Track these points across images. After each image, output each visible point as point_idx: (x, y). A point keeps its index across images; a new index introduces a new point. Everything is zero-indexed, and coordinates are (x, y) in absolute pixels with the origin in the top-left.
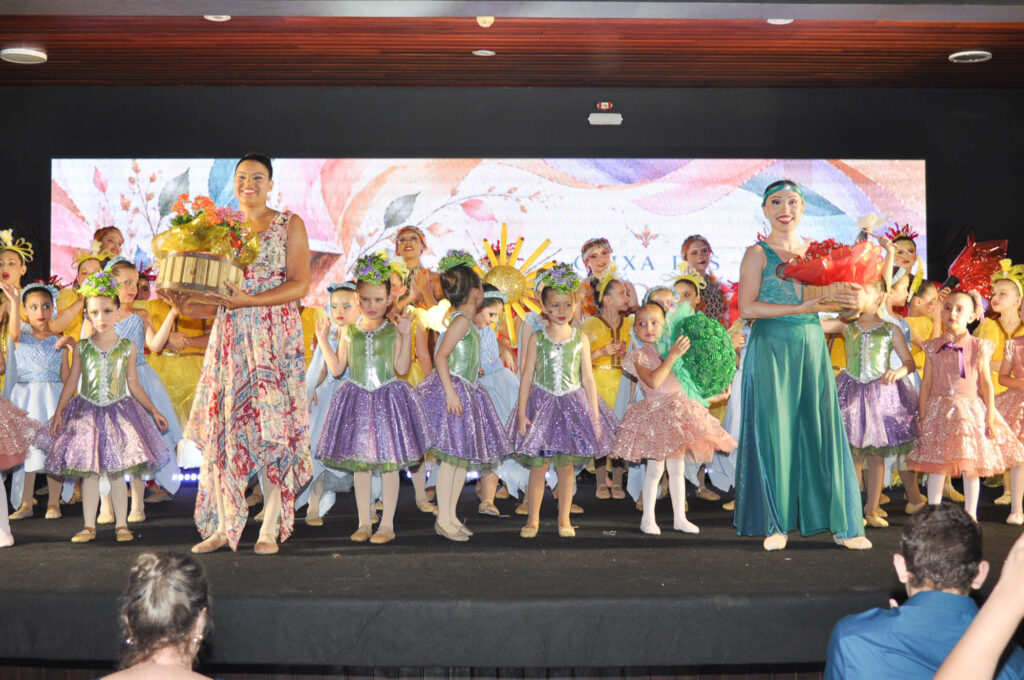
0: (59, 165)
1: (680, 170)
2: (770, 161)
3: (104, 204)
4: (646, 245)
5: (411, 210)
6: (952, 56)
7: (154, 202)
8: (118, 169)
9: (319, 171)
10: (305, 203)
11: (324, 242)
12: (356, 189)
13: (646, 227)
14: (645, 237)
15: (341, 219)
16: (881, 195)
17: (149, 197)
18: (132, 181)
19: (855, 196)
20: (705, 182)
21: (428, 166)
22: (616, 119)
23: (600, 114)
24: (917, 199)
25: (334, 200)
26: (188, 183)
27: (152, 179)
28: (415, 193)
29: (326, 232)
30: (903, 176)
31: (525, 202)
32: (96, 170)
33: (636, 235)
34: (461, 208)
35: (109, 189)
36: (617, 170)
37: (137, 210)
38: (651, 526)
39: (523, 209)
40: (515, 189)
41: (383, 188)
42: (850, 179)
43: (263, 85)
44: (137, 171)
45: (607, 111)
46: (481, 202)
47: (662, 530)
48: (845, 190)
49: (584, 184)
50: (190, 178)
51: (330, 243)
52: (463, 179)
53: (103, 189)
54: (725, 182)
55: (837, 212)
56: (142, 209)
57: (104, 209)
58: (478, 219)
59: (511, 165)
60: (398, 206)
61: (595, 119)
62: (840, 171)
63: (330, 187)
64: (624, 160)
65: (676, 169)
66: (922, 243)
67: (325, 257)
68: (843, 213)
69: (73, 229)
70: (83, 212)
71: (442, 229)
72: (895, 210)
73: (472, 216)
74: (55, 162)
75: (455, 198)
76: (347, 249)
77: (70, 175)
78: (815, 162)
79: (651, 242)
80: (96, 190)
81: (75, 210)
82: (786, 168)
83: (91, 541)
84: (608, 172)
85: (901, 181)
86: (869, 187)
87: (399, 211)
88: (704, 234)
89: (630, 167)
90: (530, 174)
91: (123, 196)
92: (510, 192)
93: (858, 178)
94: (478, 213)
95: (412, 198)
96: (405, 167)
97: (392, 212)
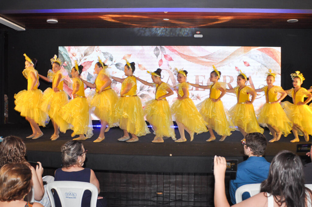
6: (288, 21)
22: (201, 36)
43: (111, 27)
45: (199, 34)
61: (196, 36)
74: (59, 47)
78: (252, 47)
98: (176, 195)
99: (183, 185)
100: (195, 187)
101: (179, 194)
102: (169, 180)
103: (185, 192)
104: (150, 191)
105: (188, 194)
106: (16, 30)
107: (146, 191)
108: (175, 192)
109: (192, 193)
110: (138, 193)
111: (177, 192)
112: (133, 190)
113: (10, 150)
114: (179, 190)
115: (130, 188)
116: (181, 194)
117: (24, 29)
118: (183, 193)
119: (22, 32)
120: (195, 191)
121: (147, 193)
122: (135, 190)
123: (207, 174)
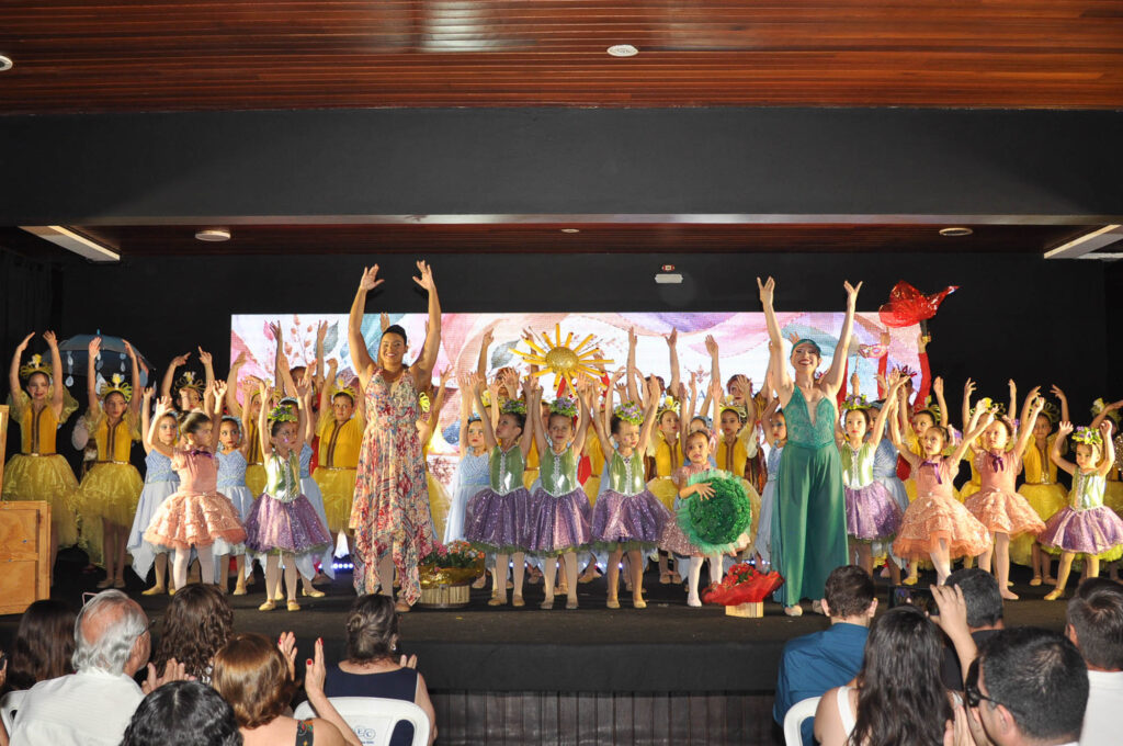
0: (238, 319)
1: (727, 322)
2: (799, 314)
5: (511, 355)
6: (942, 231)
7: (311, 348)
12: (469, 336)
15: (457, 362)
17: (307, 344)
18: (293, 331)
20: (747, 330)
21: (527, 319)
22: (677, 279)
23: (665, 275)
25: (451, 346)
26: (337, 334)
27: (310, 331)
28: (514, 340)
31: (603, 347)
36: (676, 321)
37: (297, 355)
38: (694, 600)
40: (595, 337)
44: (297, 324)
45: (671, 272)
47: (702, 603)
48: (860, 336)
49: (649, 333)
50: (339, 330)
56: (301, 354)
59: (592, 318)
60: (502, 351)
61: (660, 279)
64: (683, 314)
65: (723, 321)
70: (256, 357)
72: (899, 352)
74: (234, 318)
77: (248, 329)
78: (835, 314)
80: (267, 339)
82: (811, 320)
83: (273, 610)
84: (669, 322)
87: (503, 355)
89: (686, 319)
90: (606, 325)
93: (868, 326)
95: (513, 345)
96: (508, 320)
97: (498, 355)
99: (638, 741)
102: (594, 730)
106: (90, 260)
113: (202, 625)
117: (117, 257)
119: (112, 264)
123: (707, 694)
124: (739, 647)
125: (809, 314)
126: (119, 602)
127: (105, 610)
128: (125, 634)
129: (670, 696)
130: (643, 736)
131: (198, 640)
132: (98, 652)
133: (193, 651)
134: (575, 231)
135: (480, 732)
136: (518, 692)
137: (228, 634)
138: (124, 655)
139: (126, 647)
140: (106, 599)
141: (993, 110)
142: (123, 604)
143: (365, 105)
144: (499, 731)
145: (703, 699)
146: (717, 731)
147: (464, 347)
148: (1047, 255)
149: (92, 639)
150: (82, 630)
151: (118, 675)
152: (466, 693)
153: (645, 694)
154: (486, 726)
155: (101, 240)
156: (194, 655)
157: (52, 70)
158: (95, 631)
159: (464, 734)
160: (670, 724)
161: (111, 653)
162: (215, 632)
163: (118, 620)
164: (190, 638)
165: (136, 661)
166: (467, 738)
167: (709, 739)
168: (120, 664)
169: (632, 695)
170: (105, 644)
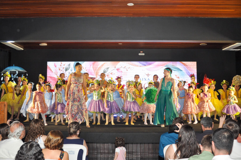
0: (49, 63)
2: (169, 62)
3: (56, 69)
4: (148, 76)
5: (108, 70)
6: (200, 44)
7: (64, 69)
8: (58, 63)
9: (92, 64)
10: (90, 70)
11: (93, 76)
12: (99, 66)
13: (148, 73)
14: (148, 75)
15: (96, 72)
16: (189, 68)
18: (61, 65)
19: (184, 68)
20: (158, 65)
21: (111, 63)
22: (143, 54)
23: (141, 54)
24: (195, 68)
25: (95, 69)
26: (70, 66)
27: (64, 65)
29: (93, 74)
30: (193, 64)
31: (127, 69)
32: (55, 64)
33: (146, 75)
34: (116, 70)
35: (57, 67)
37: (61, 70)
38: (146, 123)
39: (127, 70)
40: (126, 67)
41: (103, 66)
42: (183, 65)
44: (61, 64)
45: (142, 53)
46: (120, 69)
47: (148, 124)
48: (183, 67)
49: (137, 66)
50: (70, 65)
51: (94, 76)
52: (117, 65)
53: (56, 67)
54: (162, 65)
55: (181, 71)
56: (62, 70)
57: (56, 70)
58: (119, 72)
59: (125, 63)
60: (106, 69)
61: (140, 54)
62: (182, 64)
63: (94, 67)
64: (145, 62)
65: (153, 63)
66: (196, 76)
67: (93, 78)
68: (182, 71)
69: (51, 73)
70: (52, 71)
71: (113, 74)
72: (191, 70)
73: (118, 71)
75: (115, 68)
76: (97, 77)
77: (50, 64)
78: (177, 62)
79: (149, 76)
80: (55, 67)
81: (51, 70)
82: (172, 63)
84: (142, 64)
85: (192, 65)
86: (187, 66)
87: (106, 70)
88: (157, 75)
89: (146, 63)
90: (128, 64)
91: (59, 68)
92: (125, 67)
93: (184, 65)
94: (120, 71)
95: (108, 68)
96: (107, 63)
97: (105, 71)
98: (128, 159)
99: (133, 154)
100: (140, 154)
101: (131, 158)
103: (135, 157)
104: (112, 157)
105: (137, 158)
106: (17, 50)
107: (109, 157)
108: (128, 157)
109: (139, 158)
110: (105, 158)
111: (129, 157)
112: (101, 156)
113: (37, 128)
114: (130, 156)
115: (100, 155)
116: (132, 158)
117: (23, 49)
118: (133, 158)
119: (22, 51)
120: (140, 156)
121: (110, 158)
122: (103, 156)
123: (149, 143)
124: (155, 134)
125: (172, 62)
126: (18, 123)
127: (15, 125)
128: (20, 130)
129: (140, 144)
130: (135, 152)
131: (36, 131)
132: (14, 134)
133: (35, 133)
134: (122, 44)
135: (99, 151)
136: (107, 143)
137: (43, 130)
138: (19, 135)
139: (20, 133)
140: (15, 123)
141: (211, 18)
142: (19, 124)
143: (75, 16)
144: (104, 151)
145: (147, 145)
146: (150, 151)
147: (97, 69)
148: (223, 50)
149: (12, 132)
150: (10, 130)
151: (18, 139)
152: (97, 143)
153: (135, 144)
154: (101, 150)
155: (19, 46)
156: (35, 134)
157: (7, 8)
158: (13, 130)
159: (96, 152)
160: (140, 150)
161: (17, 135)
162: (40, 129)
163: (18, 127)
164: (35, 130)
165: (22, 136)
166: (97, 153)
167: (149, 153)
168: (18, 137)
169: (132, 144)
170: (15, 133)
